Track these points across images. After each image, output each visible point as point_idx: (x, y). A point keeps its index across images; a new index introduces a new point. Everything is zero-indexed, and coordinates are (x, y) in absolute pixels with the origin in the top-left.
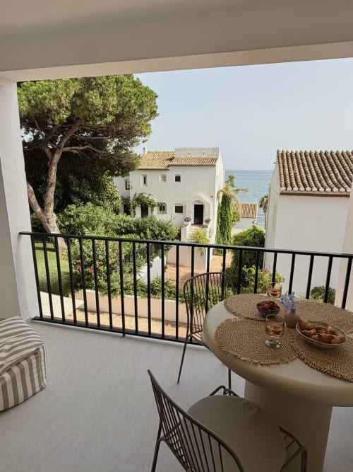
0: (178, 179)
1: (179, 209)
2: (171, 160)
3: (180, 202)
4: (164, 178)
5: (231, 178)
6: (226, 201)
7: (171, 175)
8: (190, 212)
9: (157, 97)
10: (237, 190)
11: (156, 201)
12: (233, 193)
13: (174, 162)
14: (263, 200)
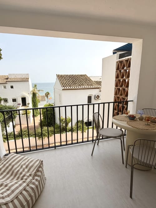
0: (12, 87)
1: (14, 100)
2: (7, 79)
3: (14, 97)
4: (5, 87)
5: (36, 86)
6: (34, 95)
7: (8, 85)
8: (20, 101)
9: (1, 50)
10: (39, 91)
11: (2, 97)
12: (37, 92)
13: (9, 80)
14: (46, 94)
